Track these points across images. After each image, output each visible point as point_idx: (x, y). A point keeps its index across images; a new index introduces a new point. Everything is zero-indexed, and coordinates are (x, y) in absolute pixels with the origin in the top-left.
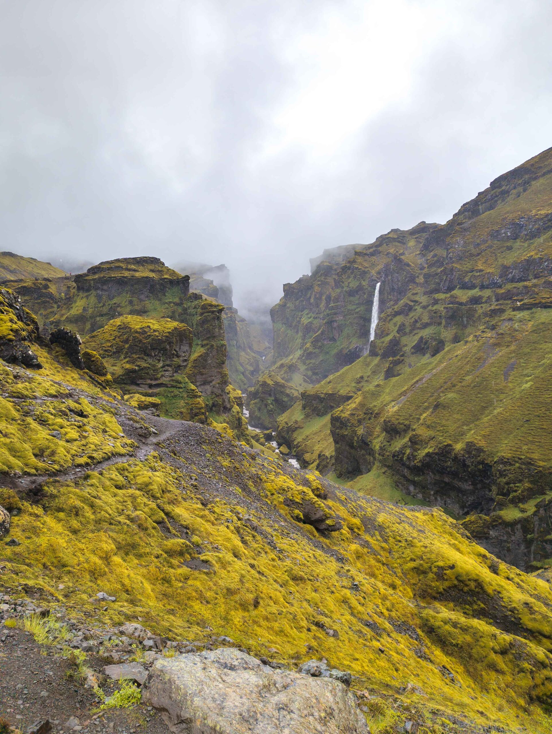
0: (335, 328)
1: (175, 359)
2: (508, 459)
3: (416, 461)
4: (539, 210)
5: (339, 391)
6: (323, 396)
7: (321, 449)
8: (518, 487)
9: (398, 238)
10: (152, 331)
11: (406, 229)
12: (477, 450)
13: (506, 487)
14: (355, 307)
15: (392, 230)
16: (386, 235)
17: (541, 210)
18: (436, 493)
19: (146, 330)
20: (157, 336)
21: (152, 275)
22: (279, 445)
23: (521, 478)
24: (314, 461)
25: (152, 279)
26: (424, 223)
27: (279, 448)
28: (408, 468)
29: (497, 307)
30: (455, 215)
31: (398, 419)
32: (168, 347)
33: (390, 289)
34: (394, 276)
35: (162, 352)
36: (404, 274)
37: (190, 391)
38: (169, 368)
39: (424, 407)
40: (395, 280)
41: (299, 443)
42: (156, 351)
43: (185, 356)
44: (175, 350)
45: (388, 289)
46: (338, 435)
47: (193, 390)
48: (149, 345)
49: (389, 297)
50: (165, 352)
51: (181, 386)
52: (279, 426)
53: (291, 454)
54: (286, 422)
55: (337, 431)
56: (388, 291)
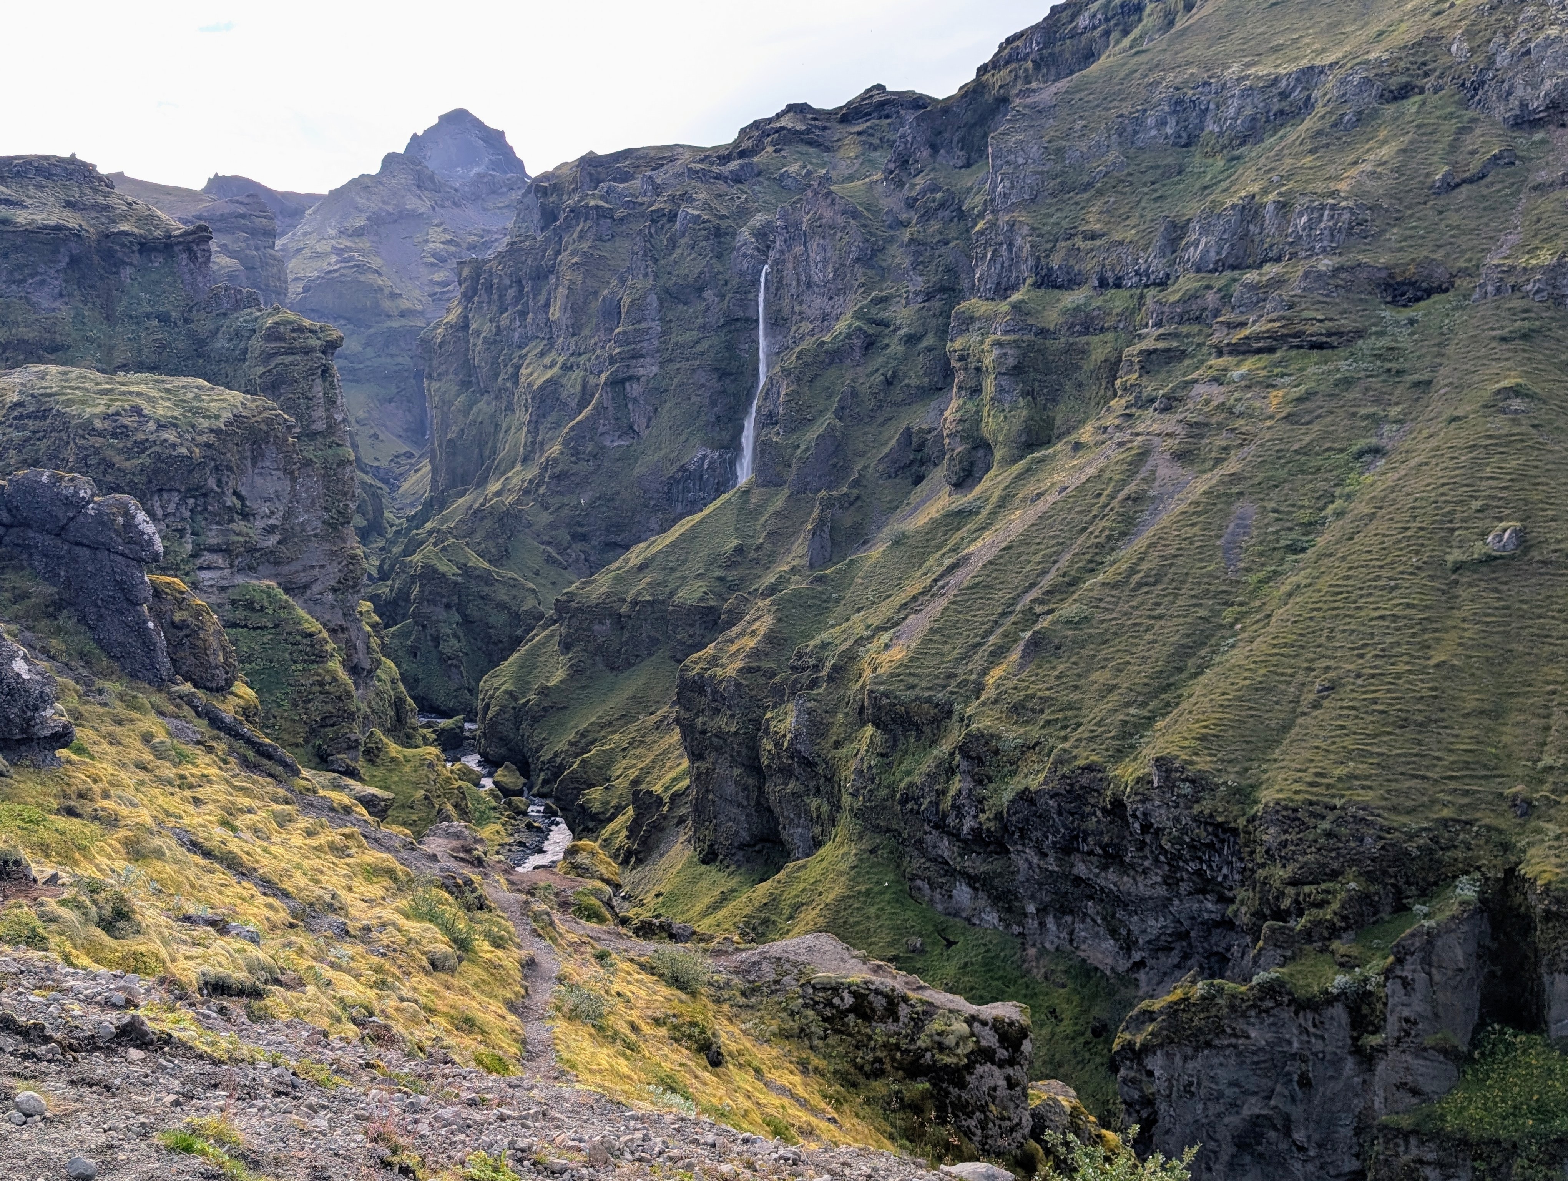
0: (635, 400)
1: (240, 525)
2: (1295, 810)
3: (982, 817)
4: (1248, 65)
5: (672, 594)
6: (624, 609)
7: (634, 773)
8: (1328, 892)
9: (808, 131)
10: (152, 426)
11: (830, 106)
12: (1193, 782)
13: (1291, 891)
14: (695, 335)
15: (791, 108)
16: (770, 120)
17: (1255, 64)
18: (1042, 911)
19: (126, 421)
20: (174, 446)
21: (72, 220)
22: (491, 763)
23: (1335, 866)
24: (619, 809)
25: (78, 235)
26: (880, 88)
27: (490, 775)
28: (954, 835)
29: (1161, 345)
30: (982, 70)
31: (912, 687)
32: (212, 483)
33: (798, 285)
34: (813, 245)
35: (191, 501)
36: (844, 242)
37: (299, 638)
38: (219, 560)
39: (988, 647)
40: (816, 257)
41: (556, 755)
42: (170, 501)
43: (272, 513)
44: (236, 493)
45: (794, 283)
46: (704, 732)
47: (311, 635)
48: (144, 478)
49: (797, 309)
50: (201, 501)
51: (264, 621)
52: (487, 707)
53: (530, 789)
54: (510, 693)
55: (699, 721)
56: (793, 291)
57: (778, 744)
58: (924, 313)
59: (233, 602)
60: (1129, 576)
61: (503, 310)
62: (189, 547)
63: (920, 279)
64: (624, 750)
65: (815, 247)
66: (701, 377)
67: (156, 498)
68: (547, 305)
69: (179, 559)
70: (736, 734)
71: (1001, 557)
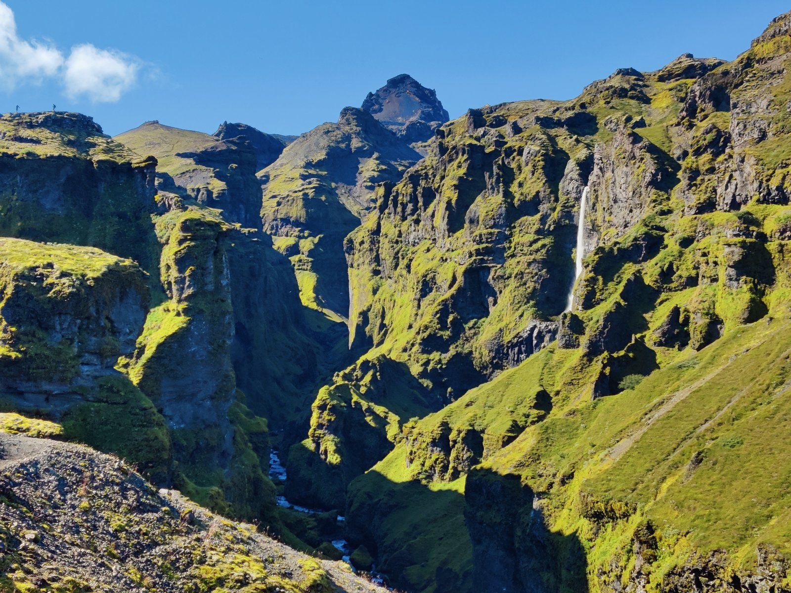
5: (488, 426)
7: (444, 556)
9: (631, 89)
10: (58, 274)
14: (532, 237)
15: (620, 71)
19: (43, 271)
22: (350, 545)
25: (72, 161)
32: (92, 310)
33: (608, 200)
34: (618, 172)
35: (79, 321)
36: (641, 169)
37: (138, 411)
38: (94, 359)
39: (669, 462)
40: (620, 180)
41: (395, 542)
42: (65, 321)
43: (131, 332)
44: (107, 318)
45: (606, 199)
46: (481, 523)
47: (145, 409)
48: (50, 306)
49: (607, 218)
50: (85, 322)
51: (118, 399)
52: (351, 503)
53: (376, 566)
54: (368, 494)
55: (479, 514)
56: (605, 206)
57: (524, 532)
58: (695, 222)
59: (101, 386)
60: (774, 414)
61: (404, 218)
62: (76, 350)
63: (693, 197)
64: (441, 539)
65: (620, 173)
66: (534, 269)
67: (57, 318)
68: (433, 216)
69: (68, 357)
70: (500, 523)
71: (691, 397)
